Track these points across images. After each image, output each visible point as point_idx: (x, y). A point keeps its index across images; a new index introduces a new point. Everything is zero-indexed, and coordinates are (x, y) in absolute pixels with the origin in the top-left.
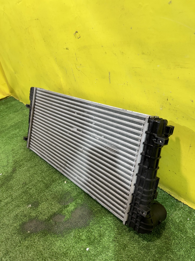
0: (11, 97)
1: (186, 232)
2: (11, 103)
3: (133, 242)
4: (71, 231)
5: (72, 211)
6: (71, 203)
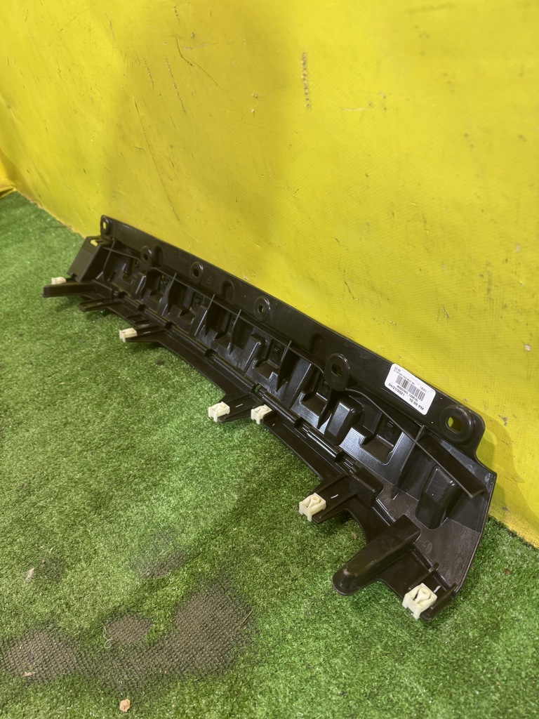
0: (13, 193)
2: (12, 213)
4: (169, 688)
5: (176, 604)
6: (175, 570)
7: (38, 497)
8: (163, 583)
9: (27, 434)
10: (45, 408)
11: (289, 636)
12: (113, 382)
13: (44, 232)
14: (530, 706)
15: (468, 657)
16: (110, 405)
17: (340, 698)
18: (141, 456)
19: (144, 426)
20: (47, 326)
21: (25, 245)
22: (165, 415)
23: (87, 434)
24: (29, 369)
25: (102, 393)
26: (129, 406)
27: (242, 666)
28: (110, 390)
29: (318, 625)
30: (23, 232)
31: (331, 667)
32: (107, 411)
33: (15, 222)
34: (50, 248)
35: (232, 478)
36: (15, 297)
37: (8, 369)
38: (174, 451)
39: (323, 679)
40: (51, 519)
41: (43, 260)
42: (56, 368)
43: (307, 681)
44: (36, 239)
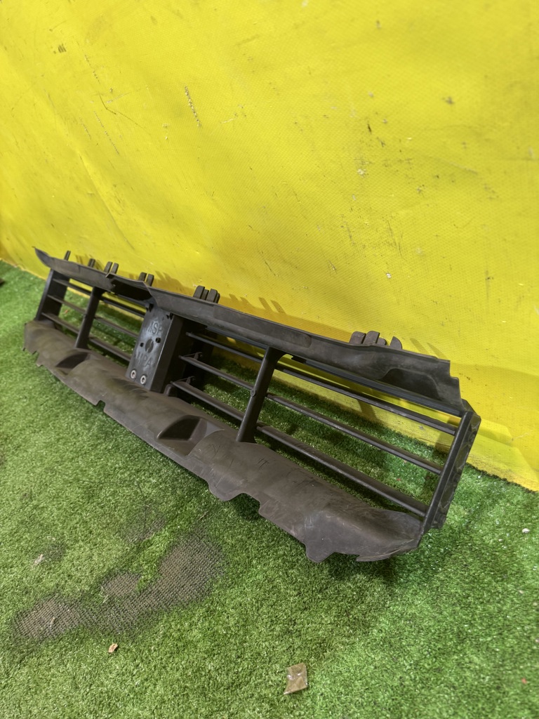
1: (521, 573)
3: (348, 628)
5: (161, 558)
6: (158, 532)
7: (39, 501)
8: (149, 543)
11: (254, 562)
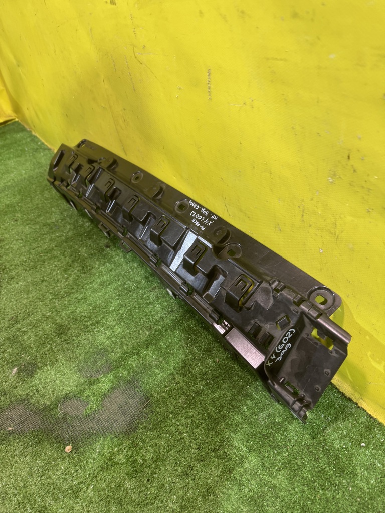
4: (96, 441)
5: (105, 394)
6: (105, 374)
7: (22, 325)
8: (98, 381)
9: (17, 285)
10: (30, 270)
11: (171, 416)
12: (75, 257)
13: (35, 152)
14: (304, 460)
15: (274, 432)
16: (73, 271)
17: (196, 451)
18: (90, 304)
19: (93, 286)
20: (34, 216)
21: (22, 159)
22: (107, 280)
23: (56, 288)
24: (20, 243)
25: (68, 262)
26: (85, 273)
27: (141, 431)
28: (73, 261)
29: (188, 410)
30: (21, 150)
31: (193, 434)
32: (70, 275)
33: (16, 143)
34: (39, 163)
35: (147, 322)
36: (13, 195)
37: (6, 242)
38: (112, 303)
39: (188, 440)
40: (30, 338)
41: (34, 171)
42: (38, 244)
43: (178, 441)
44: (29, 156)
